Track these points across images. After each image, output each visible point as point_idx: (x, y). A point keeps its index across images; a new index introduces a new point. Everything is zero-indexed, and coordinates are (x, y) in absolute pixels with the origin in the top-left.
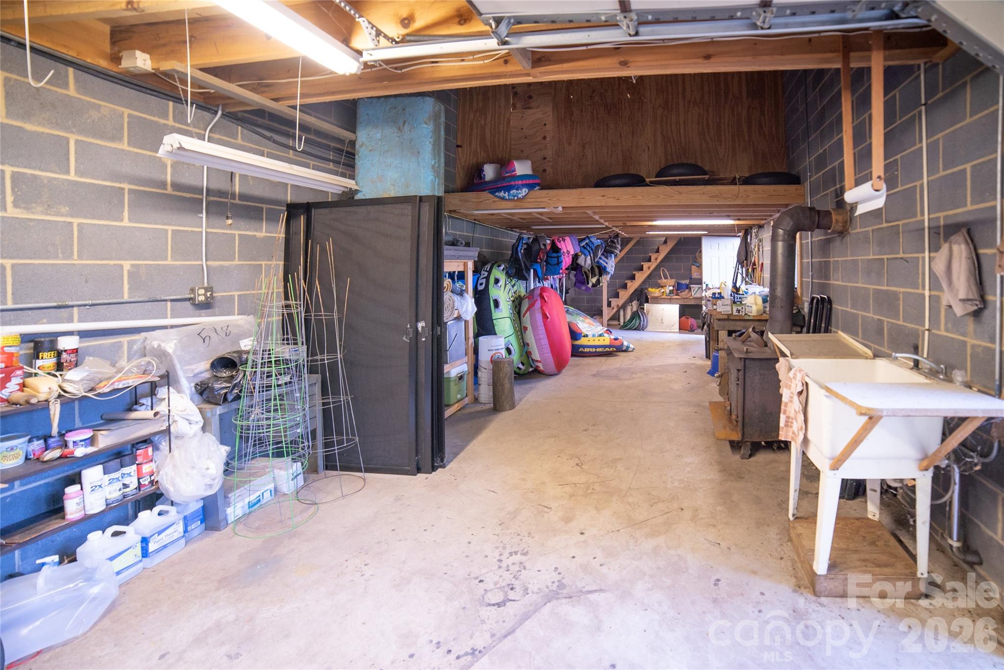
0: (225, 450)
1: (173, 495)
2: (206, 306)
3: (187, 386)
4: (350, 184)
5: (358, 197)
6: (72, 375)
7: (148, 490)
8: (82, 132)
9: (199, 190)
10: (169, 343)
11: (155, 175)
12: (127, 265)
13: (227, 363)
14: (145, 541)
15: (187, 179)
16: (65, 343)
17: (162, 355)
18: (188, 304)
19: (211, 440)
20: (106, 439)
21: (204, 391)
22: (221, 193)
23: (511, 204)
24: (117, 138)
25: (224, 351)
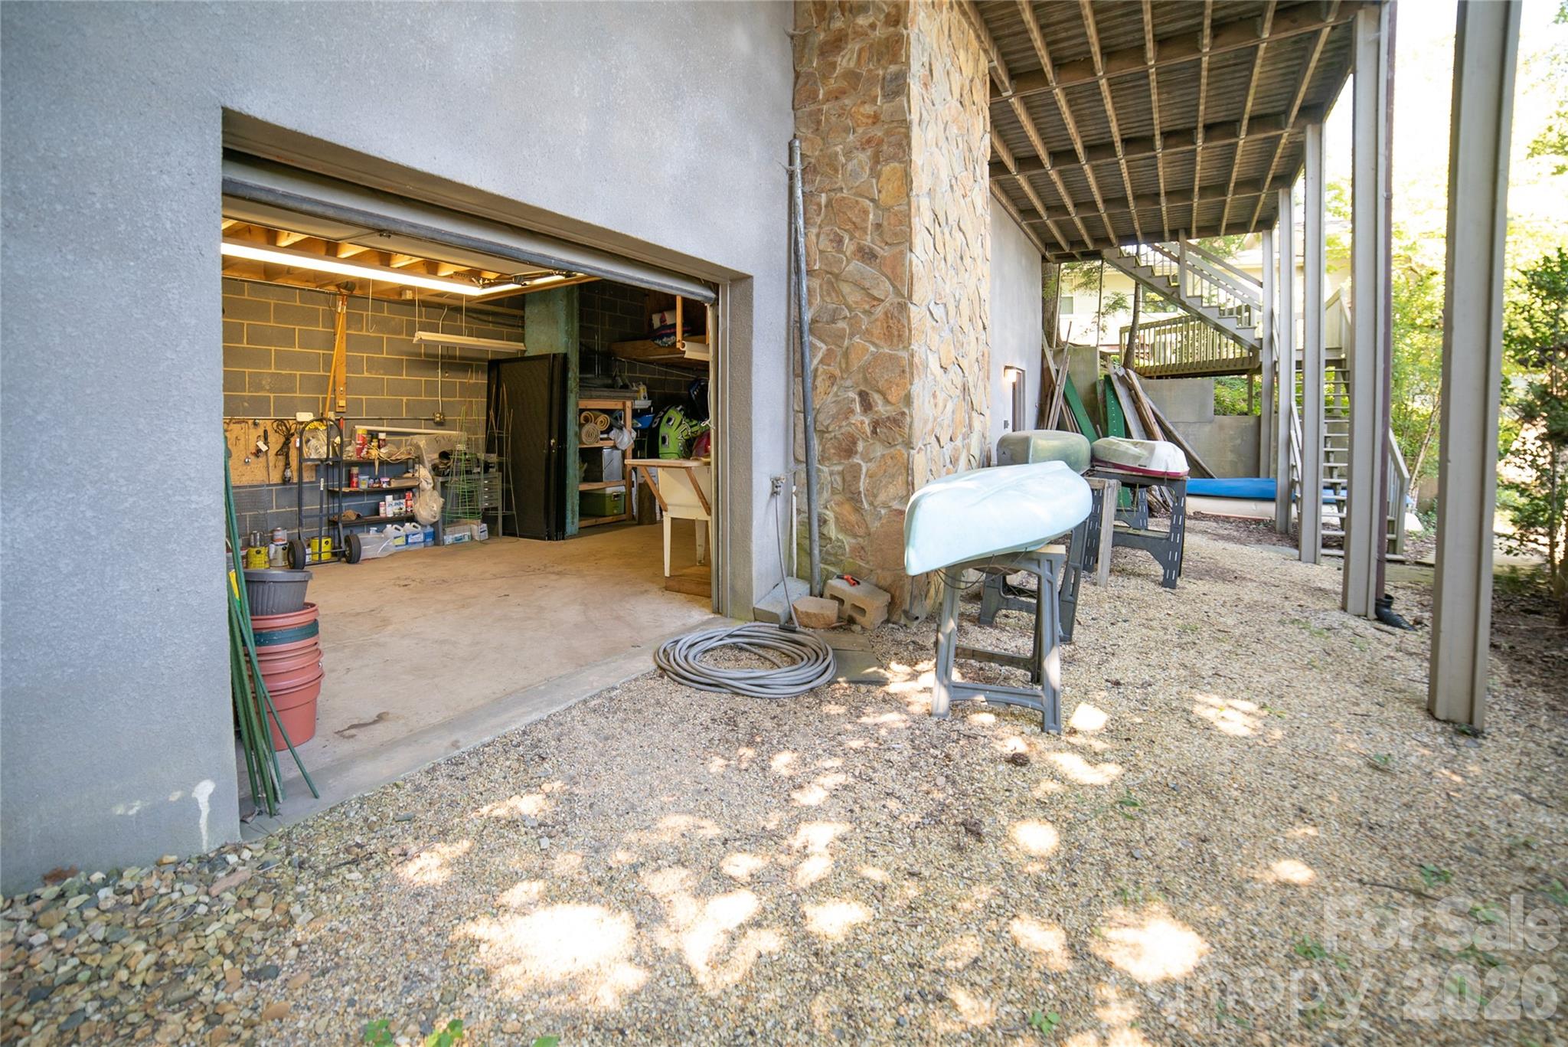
0: (442, 500)
1: (419, 519)
2: (441, 424)
3: (428, 465)
4: (520, 346)
5: (527, 354)
6: (382, 450)
7: (410, 514)
8: (389, 333)
9: (437, 356)
10: (422, 442)
11: (416, 350)
12: (405, 399)
13: (444, 455)
14: (407, 536)
15: (431, 351)
16: (382, 436)
17: (418, 447)
18: (431, 422)
19: (436, 494)
20: (394, 484)
21: (435, 469)
22: (450, 357)
23: (667, 351)
24: (400, 333)
25: (446, 449)
